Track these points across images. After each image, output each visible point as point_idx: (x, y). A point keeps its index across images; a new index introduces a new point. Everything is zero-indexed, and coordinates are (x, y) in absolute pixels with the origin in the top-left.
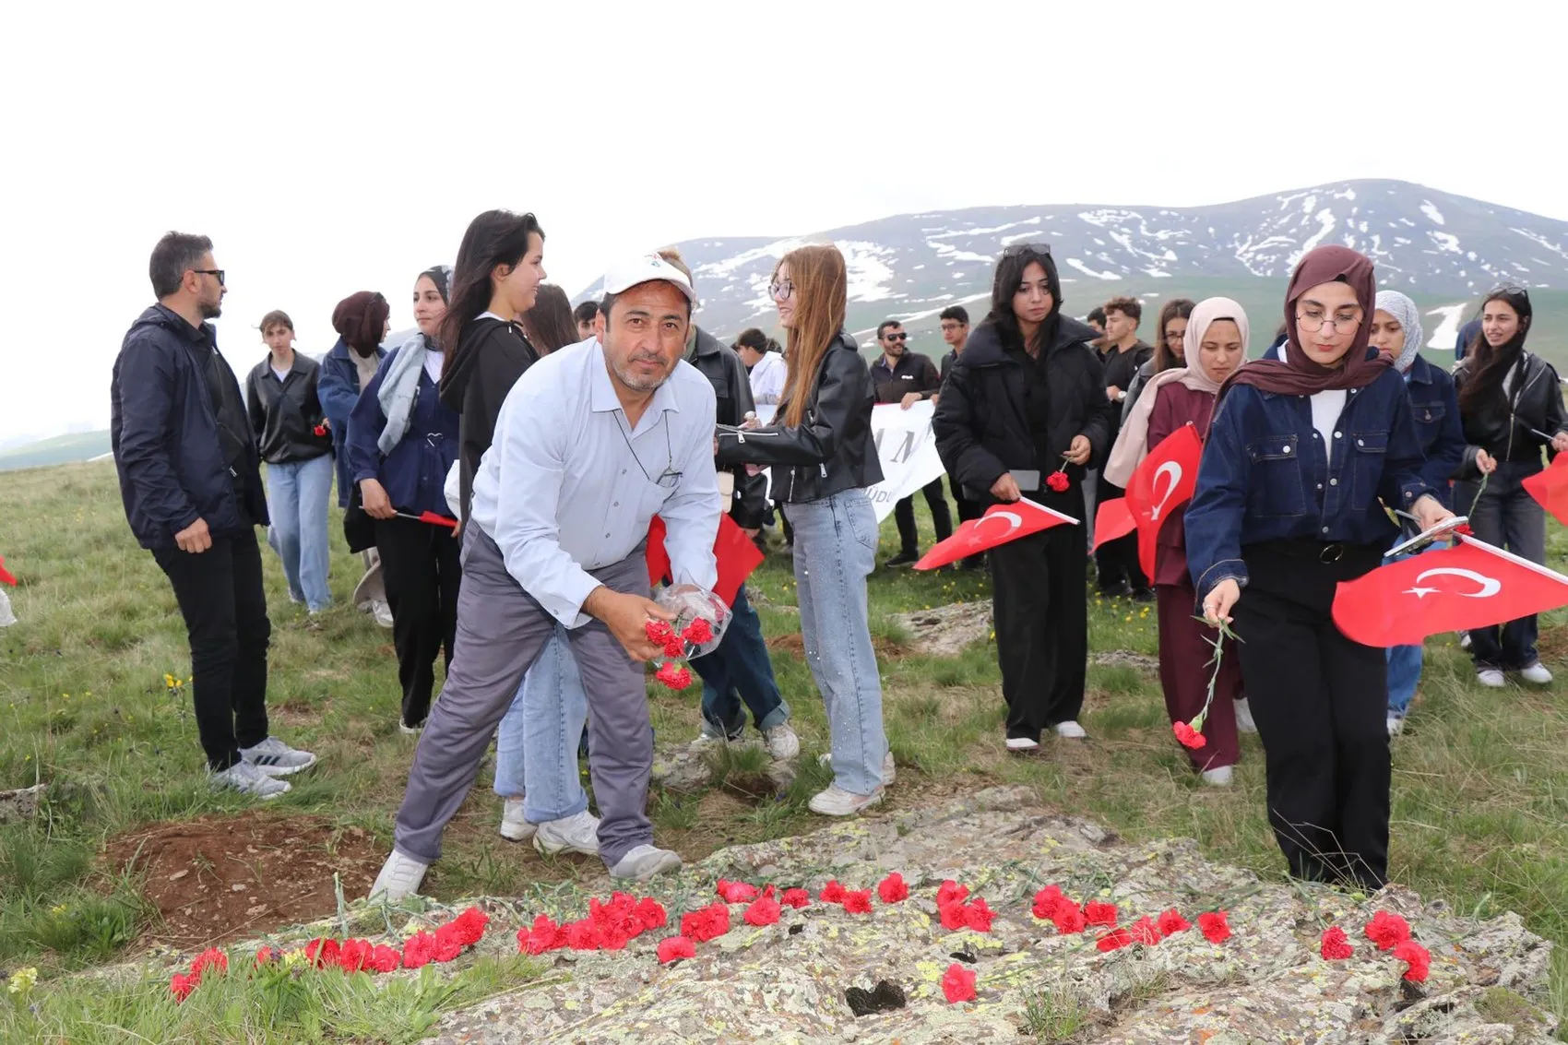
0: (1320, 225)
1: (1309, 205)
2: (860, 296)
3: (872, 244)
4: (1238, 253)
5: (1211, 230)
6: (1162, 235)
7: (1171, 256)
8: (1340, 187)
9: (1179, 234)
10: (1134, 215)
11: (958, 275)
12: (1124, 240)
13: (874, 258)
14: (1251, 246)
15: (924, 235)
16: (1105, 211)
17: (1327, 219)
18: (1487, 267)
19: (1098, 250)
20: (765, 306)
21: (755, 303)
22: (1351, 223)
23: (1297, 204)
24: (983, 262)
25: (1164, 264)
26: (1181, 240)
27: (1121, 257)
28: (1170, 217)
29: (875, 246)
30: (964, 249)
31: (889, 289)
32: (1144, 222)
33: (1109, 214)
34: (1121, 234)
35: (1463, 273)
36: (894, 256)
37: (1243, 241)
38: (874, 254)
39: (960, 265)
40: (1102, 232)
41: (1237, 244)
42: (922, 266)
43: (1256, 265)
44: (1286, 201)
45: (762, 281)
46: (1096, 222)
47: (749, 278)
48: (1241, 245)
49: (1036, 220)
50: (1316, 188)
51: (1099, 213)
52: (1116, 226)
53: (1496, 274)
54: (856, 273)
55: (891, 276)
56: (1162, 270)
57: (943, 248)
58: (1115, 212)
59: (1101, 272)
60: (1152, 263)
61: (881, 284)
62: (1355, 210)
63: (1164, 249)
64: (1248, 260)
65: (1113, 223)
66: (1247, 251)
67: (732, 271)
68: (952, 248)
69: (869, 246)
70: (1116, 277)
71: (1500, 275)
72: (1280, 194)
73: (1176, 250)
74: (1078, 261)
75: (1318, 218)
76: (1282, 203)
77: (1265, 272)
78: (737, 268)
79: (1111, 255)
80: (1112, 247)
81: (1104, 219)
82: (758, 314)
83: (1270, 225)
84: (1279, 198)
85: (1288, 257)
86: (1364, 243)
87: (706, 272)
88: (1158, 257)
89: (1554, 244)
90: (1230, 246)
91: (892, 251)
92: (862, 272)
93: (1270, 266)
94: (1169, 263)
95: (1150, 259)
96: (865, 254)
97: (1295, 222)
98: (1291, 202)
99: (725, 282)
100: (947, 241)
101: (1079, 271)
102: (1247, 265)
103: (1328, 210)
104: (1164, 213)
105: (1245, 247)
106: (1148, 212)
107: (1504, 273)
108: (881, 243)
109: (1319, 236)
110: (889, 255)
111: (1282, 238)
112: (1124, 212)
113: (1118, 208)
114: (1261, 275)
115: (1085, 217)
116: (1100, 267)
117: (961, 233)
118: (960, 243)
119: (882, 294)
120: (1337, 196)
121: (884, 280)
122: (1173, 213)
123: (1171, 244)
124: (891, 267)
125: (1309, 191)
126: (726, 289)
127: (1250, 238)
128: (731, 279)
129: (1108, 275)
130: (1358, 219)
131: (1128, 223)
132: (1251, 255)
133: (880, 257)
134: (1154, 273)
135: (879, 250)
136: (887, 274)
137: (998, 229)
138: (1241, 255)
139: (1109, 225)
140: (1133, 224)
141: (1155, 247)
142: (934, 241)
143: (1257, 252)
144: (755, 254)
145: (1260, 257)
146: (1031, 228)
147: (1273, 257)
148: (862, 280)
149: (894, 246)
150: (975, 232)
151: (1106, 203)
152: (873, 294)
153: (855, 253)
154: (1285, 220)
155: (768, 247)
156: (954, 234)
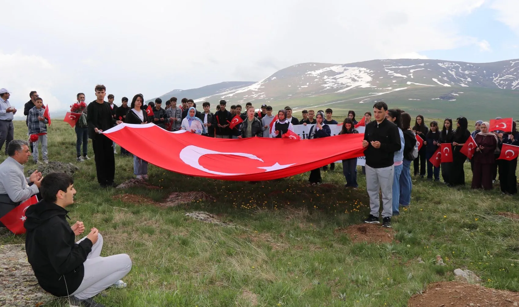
2: (361, 86)
3: (366, 69)
4: (494, 80)
5: (485, 72)
6: (467, 72)
7: (469, 80)
9: (473, 72)
10: (457, 65)
11: (394, 81)
12: (453, 73)
13: (366, 74)
14: (499, 78)
15: (383, 67)
16: (447, 63)
19: (444, 76)
20: (328, 86)
21: (325, 85)
24: (403, 77)
25: (466, 82)
26: (473, 74)
27: (451, 79)
28: (470, 66)
30: (397, 73)
31: (370, 84)
32: (461, 68)
33: (448, 64)
34: (452, 71)
36: (373, 73)
37: (496, 76)
38: (366, 72)
39: (396, 78)
40: (446, 70)
41: (494, 77)
42: (382, 77)
43: (500, 85)
44: (513, 63)
45: (328, 78)
46: (444, 67)
47: (324, 77)
48: (495, 78)
49: (423, 65)
51: (445, 63)
52: (450, 68)
54: (360, 78)
55: (372, 80)
56: (466, 84)
57: (390, 72)
58: (451, 63)
59: (444, 84)
60: (462, 82)
61: (368, 82)
63: (467, 77)
64: (497, 83)
65: (450, 67)
66: (497, 80)
67: (318, 74)
68: (393, 72)
69: (365, 69)
70: (449, 86)
72: (511, 60)
73: (471, 78)
74: (436, 79)
76: (512, 63)
77: (503, 87)
78: (320, 73)
79: (448, 78)
80: (448, 75)
81: (447, 66)
82: (326, 89)
83: (507, 71)
84: (511, 62)
85: (512, 83)
87: (310, 74)
88: (465, 80)
90: (491, 78)
92: (362, 78)
93: (505, 85)
94: (468, 82)
95: (462, 80)
96: (363, 72)
97: (517, 70)
98: (515, 63)
99: (316, 78)
100: (391, 70)
101: (436, 82)
102: (497, 84)
104: (468, 65)
105: (497, 78)
106: (463, 64)
108: (369, 69)
110: (371, 73)
111: (511, 76)
112: (454, 64)
113: (452, 62)
114: (502, 88)
115: (440, 64)
116: (444, 82)
117: (396, 67)
118: (396, 71)
119: (368, 85)
122: (471, 65)
123: (470, 76)
124: (372, 77)
126: (316, 80)
127: (499, 75)
128: (318, 77)
129: (446, 85)
131: (454, 68)
132: (499, 81)
133: (368, 73)
134: (463, 85)
135: (368, 71)
136: (369, 79)
137: (409, 67)
138: (495, 81)
139: (448, 68)
140: (457, 68)
141: (464, 76)
142: (387, 69)
143: (501, 80)
144: (327, 69)
145: (502, 82)
146: (421, 67)
147: (507, 82)
148: (362, 81)
149: (373, 70)
150: (401, 67)
151: (448, 60)
152: (365, 85)
153: (360, 71)
154: (512, 70)
155: (331, 67)
156: (394, 67)
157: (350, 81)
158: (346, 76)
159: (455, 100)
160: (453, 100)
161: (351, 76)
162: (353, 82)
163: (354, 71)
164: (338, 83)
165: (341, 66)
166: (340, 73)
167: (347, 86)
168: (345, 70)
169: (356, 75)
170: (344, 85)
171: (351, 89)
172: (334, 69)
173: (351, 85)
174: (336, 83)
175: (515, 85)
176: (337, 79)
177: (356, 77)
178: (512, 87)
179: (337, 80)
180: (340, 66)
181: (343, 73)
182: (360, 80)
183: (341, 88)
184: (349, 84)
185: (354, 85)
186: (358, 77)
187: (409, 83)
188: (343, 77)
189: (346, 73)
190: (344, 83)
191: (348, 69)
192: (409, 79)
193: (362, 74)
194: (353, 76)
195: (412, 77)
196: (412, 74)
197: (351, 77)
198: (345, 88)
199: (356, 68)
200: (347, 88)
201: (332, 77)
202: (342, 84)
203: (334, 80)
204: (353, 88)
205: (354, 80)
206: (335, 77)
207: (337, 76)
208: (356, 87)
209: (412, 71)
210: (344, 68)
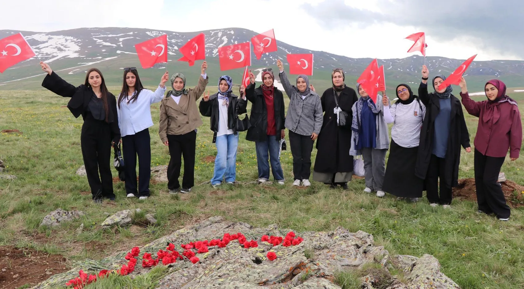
0: (222, 41)
1: (220, 34)
2: (68, 56)
6: (173, 41)
7: (176, 48)
8: (229, 29)
9: (179, 41)
10: (165, 33)
11: (104, 50)
15: (92, 36)
16: (155, 32)
17: (225, 39)
18: (271, 57)
22: (232, 41)
23: (216, 34)
24: (112, 46)
25: (174, 50)
26: (179, 43)
28: (176, 35)
29: (74, 38)
30: (106, 42)
31: (79, 54)
32: (168, 36)
33: (156, 33)
35: (265, 59)
38: (74, 41)
39: (105, 47)
40: (154, 39)
42: (91, 47)
44: (213, 33)
46: (152, 35)
49: (131, 33)
50: (222, 29)
51: (153, 32)
53: (274, 60)
55: (80, 49)
56: (173, 52)
57: (99, 41)
58: (158, 32)
60: (170, 50)
61: (76, 52)
62: (233, 37)
63: (174, 45)
68: (102, 41)
69: (72, 38)
71: (275, 60)
72: (210, 30)
73: (178, 46)
75: (223, 39)
76: (212, 33)
81: (154, 34)
82: (29, 60)
83: (208, 40)
84: (211, 32)
85: (213, 50)
86: (236, 48)
88: (172, 48)
89: (289, 52)
91: (80, 41)
92: (69, 47)
93: (207, 53)
94: (175, 50)
95: (169, 48)
96: (70, 41)
97: (215, 40)
98: (214, 33)
100: (100, 38)
103: (226, 37)
104: (174, 34)
106: (169, 33)
107: (276, 59)
108: (76, 37)
109: (223, 44)
110: (79, 42)
111: (212, 44)
112: (161, 33)
115: (148, 33)
117: (105, 36)
118: (105, 39)
119: (76, 55)
120: (228, 32)
121: (77, 50)
122: (177, 34)
123: (176, 44)
124: (79, 46)
125: (220, 30)
130: (234, 40)
133: (75, 42)
134: (171, 53)
135: (75, 40)
136: (77, 48)
137: (118, 35)
139: (156, 37)
141: (171, 44)
142: (96, 38)
144: (28, 38)
146: (129, 36)
147: (209, 50)
148: (69, 50)
149: (80, 39)
150: (110, 36)
152: (73, 55)
153: (66, 40)
154: (213, 39)
155: (32, 36)
156: (103, 36)
157: (56, 50)
158: (51, 45)
160: (163, 68)
161: (57, 45)
162: (59, 52)
163: (59, 40)
164: (43, 54)
165: (44, 34)
166: (44, 42)
167: (54, 57)
168: (49, 38)
169: (62, 44)
170: (49, 55)
171: (58, 59)
172: (36, 37)
173: (58, 55)
174: (40, 54)
175: (215, 53)
176: (41, 48)
177: (63, 46)
178: (213, 55)
179: (41, 50)
180: (42, 35)
181: (47, 42)
182: (67, 49)
183: (47, 59)
184: (55, 54)
185: (61, 55)
186: (64, 47)
187: (119, 52)
188: (47, 47)
189: (50, 42)
190: (49, 53)
191: (52, 38)
192: (119, 48)
193: (68, 43)
194: (59, 46)
195: (122, 46)
196: (121, 43)
197: (56, 47)
198: (51, 58)
199: (61, 37)
200: (53, 58)
201: (35, 47)
202: (47, 54)
203: (37, 50)
204: (60, 58)
205: (60, 50)
206: (38, 46)
207: (41, 46)
208: (63, 57)
209: (121, 39)
210: (48, 37)
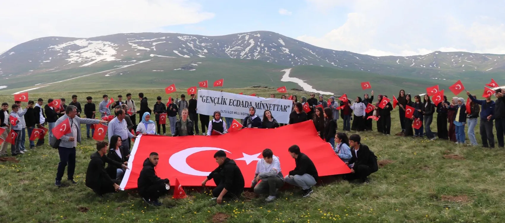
0: (250, 44)
1: (247, 38)
2: (105, 59)
3: (110, 42)
4: (226, 51)
5: (218, 44)
6: (203, 44)
7: (206, 51)
8: (256, 33)
9: (208, 44)
10: (195, 38)
11: (138, 54)
12: (191, 45)
13: (111, 47)
14: (230, 49)
15: (127, 41)
17: (252, 42)
18: (296, 58)
19: (183, 48)
20: (72, 61)
21: (69, 60)
22: (259, 43)
23: (243, 37)
24: (146, 50)
25: (203, 53)
26: (209, 46)
27: (190, 51)
29: (111, 43)
30: (140, 46)
31: (115, 57)
32: (198, 40)
33: (187, 37)
34: (190, 43)
35: (290, 60)
36: (117, 47)
37: (227, 48)
38: (111, 46)
39: (139, 51)
40: (185, 42)
41: (226, 48)
42: (127, 51)
43: (231, 55)
44: (240, 36)
45: (72, 52)
46: (183, 39)
47: (67, 51)
48: (227, 49)
49: (164, 38)
50: (249, 33)
51: (184, 37)
52: (189, 41)
53: (299, 60)
54: (105, 51)
55: (116, 53)
56: (203, 55)
57: (134, 45)
58: (189, 37)
59: (184, 55)
60: (200, 53)
61: (113, 56)
62: (260, 40)
63: (203, 49)
64: (229, 53)
65: (188, 40)
66: (229, 51)
67: (61, 48)
68: (136, 45)
69: (109, 43)
70: (189, 57)
72: (238, 34)
73: (207, 49)
74: (177, 51)
75: (250, 42)
76: (239, 36)
77: (234, 57)
78: (63, 47)
79: (187, 50)
80: (188, 47)
81: (185, 39)
82: (70, 63)
83: (235, 43)
84: (238, 35)
85: (241, 53)
86: (263, 50)
87: (52, 48)
88: (202, 51)
89: (314, 53)
90: (223, 49)
91: (117, 45)
92: (106, 51)
93: (235, 55)
94: (205, 53)
95: (199, 51)
96: (108, 45)
97: (243, 42)
98: (242, 36)
99: (59, 52)
100: (135, 43)
101: (177, 54)
102: (229, 55)
103: (252, 40)
104: (204, 38)
105: (228, 49)
106: (199, 37)
107: (301, 60)
108: (113, 42)
109: (250, 47)
110: (116, 46)
111: (239, 47)
112: (192, 37)
113: (190, 35)
114: (233, 58)
115: (180, 37)
116: (184, 53)
117: (140, 40)
118: (139, 44)
119: (113, 59)
120: (255, 35)
121: (114, 54)
122: (207, 38)
123: (206, 47)
124: (116, 50)
125: (247, 33)
126: (59, 54)
127: (230, 47)
128: (61, 51)
129: (186, 56)
130: (261, 43)
131: (192, 40)
132: (230, 52)
133: (112, 47)
134: (200, 56)
135: (112, 44)
136: (114, 52)
137: (152, 40)
138: (227, 52)
139: (187, 41)
140: (194, 41)
141: (201, 48)
142: (131, 42)
143: (232, 51)
144: (70, 43)
145: (232, 53)
146: (162, 40)
147: (236, 53)
148: (106, 54)
149: (117, 44)
150: (144, 40)
151: (186, 34)
152: (109, 58)
153: (104, 45)
154: (240, 42)
155: (74, 41)
156: (137, 41)
157: (95, 54)
158: (91, 50)
159: (195, 70)
160: (193, 70)
161: (95, 50)
162: (97, 56)
163: (98, 45)
164: (83, 57)
165: (85, 40)
166: (84, 47)
167: (92, 60)
168: (89, 44)
169: (100, 48)
170: (88, 58)
171: (96, 62)
172: (78, 43)
173: (96, 58)
174: (80, 58)
175: (243, 55)
176: (82, 53)
177: (101, 51)
178: (241, 57)
179: (82, 54)
180: (83, 40)
181: (87, 47)
182: (104, 53)
183: (86, 62)
184: (93, 58)
185: (99, 59)
186: (102, 51)
187: (152, 55)
188: (87, 51)
189: (90, 47)
190: (88, 57)
191: (92, 43)
192: (152, 52)
193: (107, 48)
194: (98, 50)
195: (155, 49)
196: (154, 47)
197: (95, 51)
198: (90, 62)
199: (100, 42)
200: (92, 61)
201: (76, 51)
202: (87, 58)
203: (78, 54)
204: (98, 61)
205: (98, 54)
206: (79, 51)
207: (82, 50)
208: (101, 60)
209: (154, 44)
210: (88, 42)
